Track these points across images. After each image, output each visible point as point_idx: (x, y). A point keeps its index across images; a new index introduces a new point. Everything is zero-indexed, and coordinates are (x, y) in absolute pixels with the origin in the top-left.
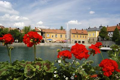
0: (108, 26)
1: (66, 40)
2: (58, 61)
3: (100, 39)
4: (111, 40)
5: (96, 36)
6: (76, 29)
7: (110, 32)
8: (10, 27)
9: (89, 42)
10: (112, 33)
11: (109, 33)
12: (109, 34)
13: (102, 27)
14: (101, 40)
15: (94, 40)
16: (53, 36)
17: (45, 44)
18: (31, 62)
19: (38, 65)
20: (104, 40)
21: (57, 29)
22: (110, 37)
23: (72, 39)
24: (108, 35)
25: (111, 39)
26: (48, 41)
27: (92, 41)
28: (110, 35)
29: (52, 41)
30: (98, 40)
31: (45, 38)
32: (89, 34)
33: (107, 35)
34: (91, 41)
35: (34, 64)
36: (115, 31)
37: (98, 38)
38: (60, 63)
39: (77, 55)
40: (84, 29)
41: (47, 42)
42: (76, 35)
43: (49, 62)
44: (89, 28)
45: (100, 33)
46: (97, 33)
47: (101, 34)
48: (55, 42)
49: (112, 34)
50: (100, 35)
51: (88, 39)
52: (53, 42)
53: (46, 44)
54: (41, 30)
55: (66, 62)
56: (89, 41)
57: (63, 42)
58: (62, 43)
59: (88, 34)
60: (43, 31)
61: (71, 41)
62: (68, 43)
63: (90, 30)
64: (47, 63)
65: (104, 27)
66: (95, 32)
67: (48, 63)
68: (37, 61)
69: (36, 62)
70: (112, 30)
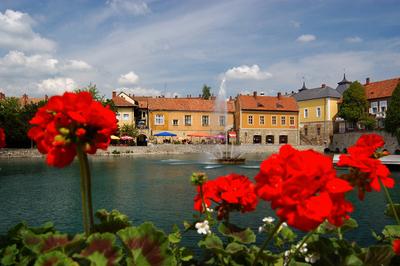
0: (368, 79)
1: (222, 134)
2: (198, 225)
3: (342, 127)
4: (381, 130)
5: (330, 118)
6: (258, 95)
7: (378, 100)
8: (25, 96)
9: (303, 137)
10: (384, 104)
11: (374, 105)
12: (374, 109)
13: (348, 86)
14: (347, 131)
15: (321, 132)
16: (175, 121)
17: (148, 151)
18: (70, 238)
19: (101, 251)
20: (357, 130)
21: (189, 98)
22: (379, 119)
23: (242, 130)
24: (371, 111)
25: (380, 123)
26: (160, 139)
27: (315, 134)
28: (379, 111)
29: (175, 138)
30: (336, 130)
31: (147, 128)
32: (302, 111)
33: (367, 110)
34: (312, 134)
35: (82, 245)
36: (393, 97)
37: (336, 125)
38: (203, 237)
39: (293, 208)
40: (283, 94)
41: (156, 143)
42: (256, 117)
43: (154, 232)
44: (304, 89)
45: (340, 106)
46: (332, 107)
47: (346, 110)
48: (184, 141)
49: (383, 108)
50: (341, 114)
51: (301, 126)
52: (178, 143)
53: (152, 150)
54: (133, 102)
55: (235, 229)
56: (303, 133)
57: (211, 142)
58: (209, 146)
59: (300, 110)
60: (142, 104)
61: (241, 135)
62: (229, 143)
63: (305, 95)
64: (147, 236)
65: (355, 85)
66: (325, 104)
67: (152, 238)
68: (97, 235)
69: (90, 239)
70: (385, 94)
